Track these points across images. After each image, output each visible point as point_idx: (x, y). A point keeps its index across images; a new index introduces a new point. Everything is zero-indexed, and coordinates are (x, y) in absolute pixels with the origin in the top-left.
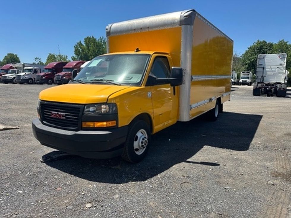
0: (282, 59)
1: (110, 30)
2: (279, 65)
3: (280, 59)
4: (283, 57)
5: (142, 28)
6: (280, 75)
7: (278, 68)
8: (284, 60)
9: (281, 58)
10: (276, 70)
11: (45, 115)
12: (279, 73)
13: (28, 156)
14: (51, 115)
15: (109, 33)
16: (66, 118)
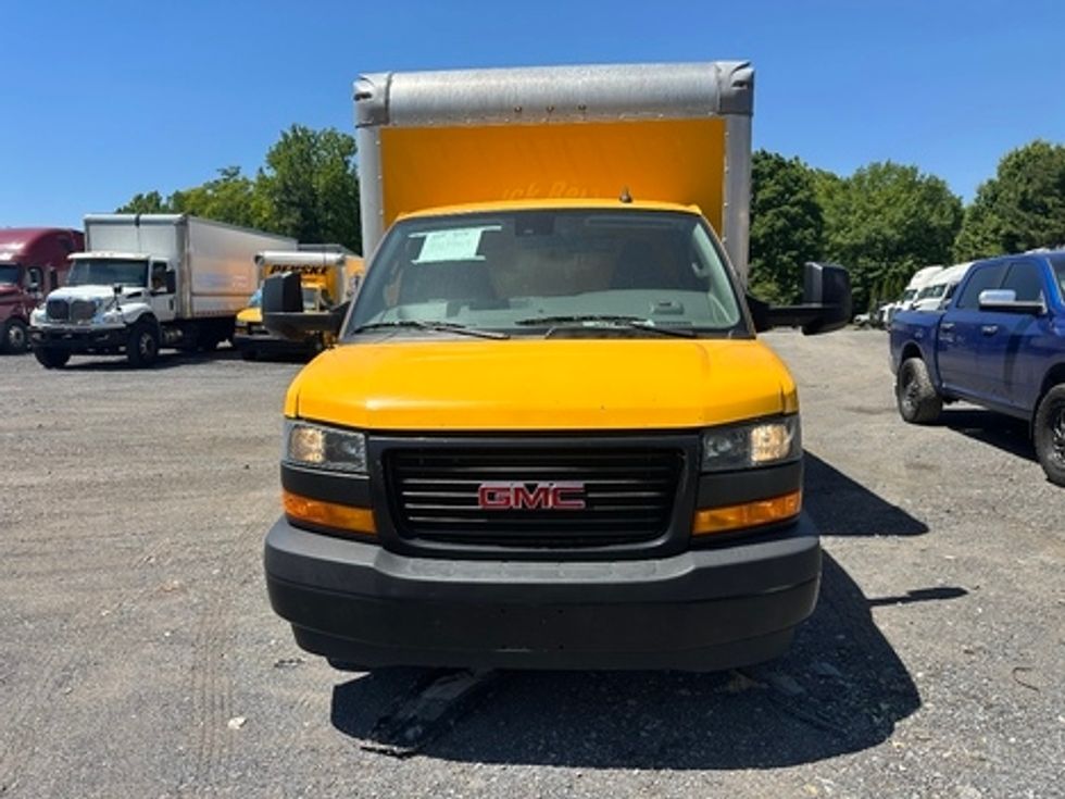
1: (387, 101)
5: (553, 108)
11: (409, 506)
13: (153, 746)
14: (474, 501)
15: (379, 115)
16: (587, 505)
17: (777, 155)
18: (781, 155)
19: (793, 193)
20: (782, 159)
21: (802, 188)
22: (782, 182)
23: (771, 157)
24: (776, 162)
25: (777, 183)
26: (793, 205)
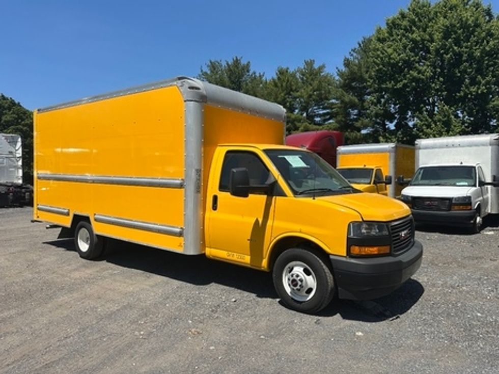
0: (11, 144)
2: (8, 153)
3: (7, 143)
4: (12, 140)
6: (11, 169)
7: (6, 158)
8: (14, 146)
9: (9, 142)
10: (3, 161)
12: (11, 167)
17: (11, 98)
18: (13, 99)
19: (23, 120)
20: (13, 101)
21: (27, 118)
22: (16, 112)
23: (7, 99)
24: (11, 102)
25: (14, 113)
26: (24, 126)
